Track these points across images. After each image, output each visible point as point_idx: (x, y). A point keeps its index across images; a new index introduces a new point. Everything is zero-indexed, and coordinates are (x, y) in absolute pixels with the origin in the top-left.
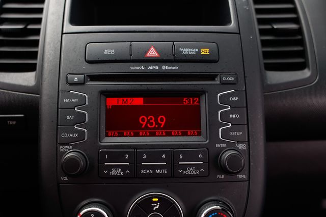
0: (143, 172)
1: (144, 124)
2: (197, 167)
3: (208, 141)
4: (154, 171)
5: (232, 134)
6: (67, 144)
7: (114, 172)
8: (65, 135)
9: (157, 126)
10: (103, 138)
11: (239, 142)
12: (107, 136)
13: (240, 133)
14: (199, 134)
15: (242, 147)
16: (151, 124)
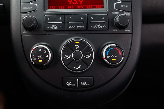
0: (70, 27)
1: (70, 2)
2: (102, 24)
3: (108, 10)
4: (76, 27)
5: (122, 6)
6: (26, 13)
7: (53, 27)
8: (25, 8)
9: (78, 3)
10: (47, 9)
11: (126, 11)
12: (49, 8)
13: (127, 6)
14: (103, 7)
15: (128, 14)
16: (75, 2)
